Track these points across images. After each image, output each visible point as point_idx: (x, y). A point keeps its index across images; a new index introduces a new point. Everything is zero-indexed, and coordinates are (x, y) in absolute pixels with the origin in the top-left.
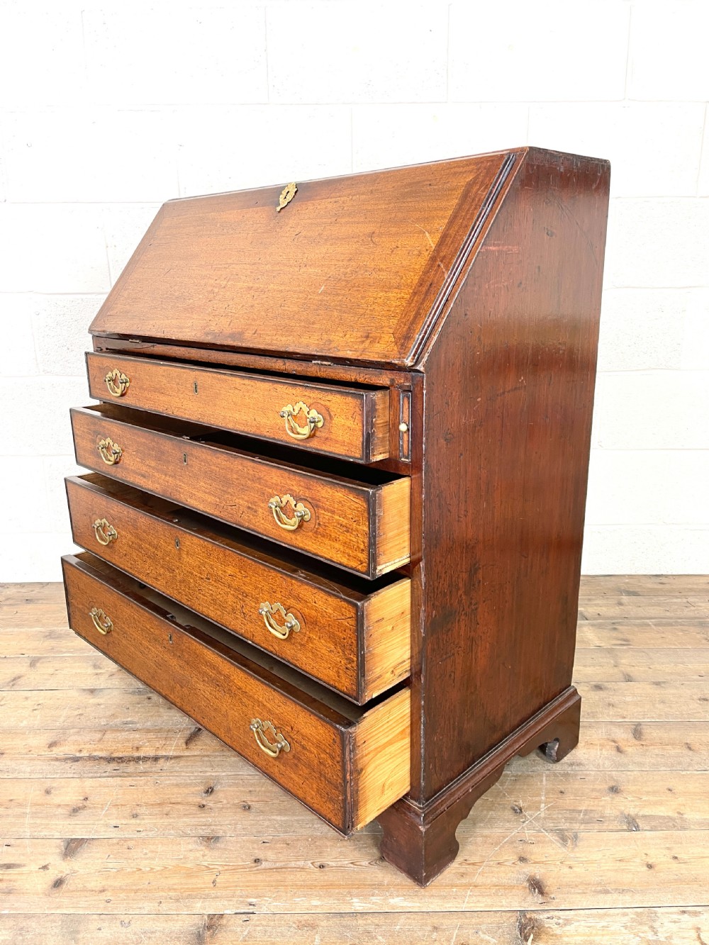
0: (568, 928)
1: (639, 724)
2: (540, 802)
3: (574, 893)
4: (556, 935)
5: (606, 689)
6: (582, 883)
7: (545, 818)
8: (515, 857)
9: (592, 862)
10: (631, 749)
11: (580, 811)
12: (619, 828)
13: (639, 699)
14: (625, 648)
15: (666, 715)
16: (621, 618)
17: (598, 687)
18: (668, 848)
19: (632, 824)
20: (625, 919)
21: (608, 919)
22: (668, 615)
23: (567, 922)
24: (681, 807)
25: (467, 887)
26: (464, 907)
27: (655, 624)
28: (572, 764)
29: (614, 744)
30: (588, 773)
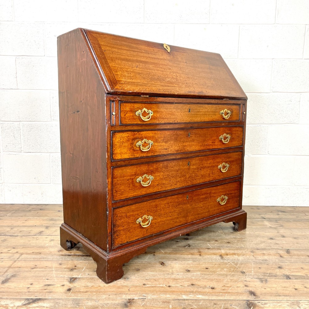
0: (266, 305)
1: (289, 249)
2: (252, 270)
3: (267, 296)
4: (262, 307)
5: (275, 239)
6: (270, 293)
7: (254, 275)
8: (243, 285)
9: (273, 287)
10: (286, 256)
11: (268, 273)
12: (283, 278)
13: (288, 242)
14: (281, 227)
15: (299, 247)
16: (279, 219)
17: (271, 239)
18: (303, 284)
19: (288, 277)
20: (288, 304)
21: (281, 303)
22: (298, 218)
23: (265, 304)
24: (307, 273)
25: (226, 293)
26: (225, 298)
27: (293, 221)
28: (263, 260)
29: (279, 255)
30: (270, 263)
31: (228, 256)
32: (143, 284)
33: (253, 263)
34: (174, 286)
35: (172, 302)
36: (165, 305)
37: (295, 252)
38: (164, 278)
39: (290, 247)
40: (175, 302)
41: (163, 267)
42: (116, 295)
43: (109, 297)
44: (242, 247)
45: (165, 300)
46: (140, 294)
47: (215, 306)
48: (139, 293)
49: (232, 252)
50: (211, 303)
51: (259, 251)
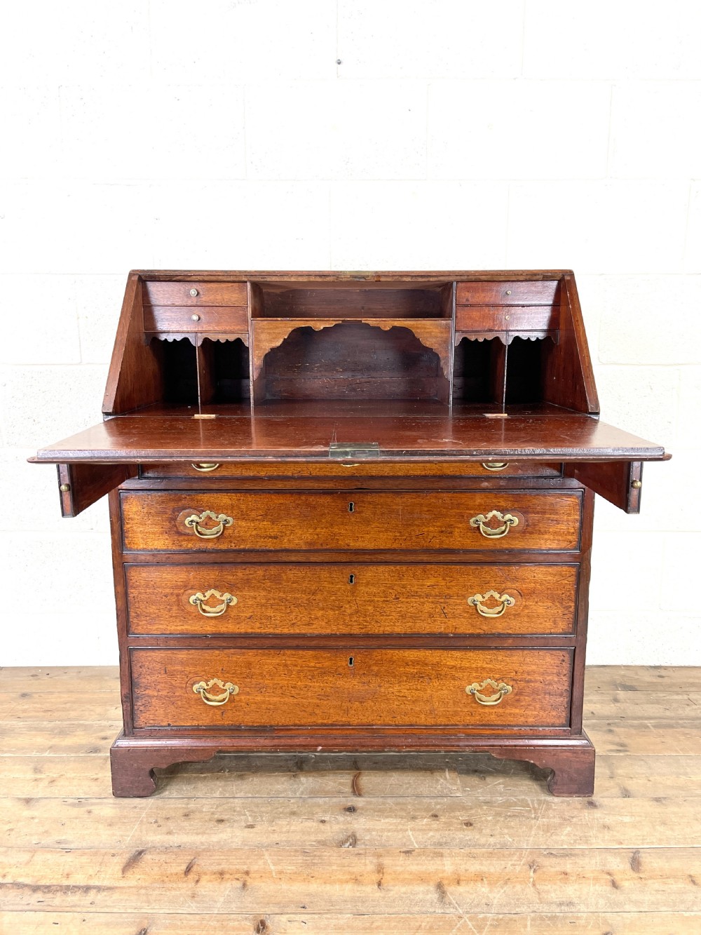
10: (629, 883)
28: (561, 904)
29: (608, 877)
30: (579, 915)
31: (461, 889)
33: (533, 920)
37: (656, 863)
39: (643, 841)
44: (504, 846)
49: (475, 867)
51: (553, 860)
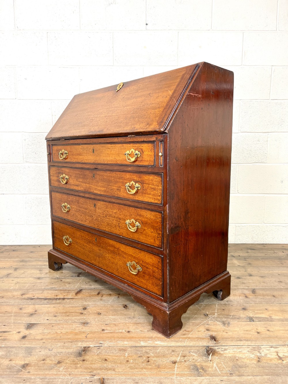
0: (225, 352)
1: (255, 289)
2: (215, 313)
3: (228, 341)
4: (221, 354)
5: (241, 278)
6: (231, 338)
7: (217, 318)
8: (205, 330)
9: (235, 331)
10: (251, 296)
11: (231, 315)
12: (246, 321)
13: (254, 281)
14: (249, 266)
15: (265, 286)
16: (248, 257)
17: (239, 278)
18: (265, 327)
19: (251, 319)
20: (248, 349)
21: (242, 349)
22: (266, 256)
23: (225, 350)
24: (271, 315)
25: (186, 338)
26: (185, 344)
27: (262, 259)
28: (228, 301)
29: (244, 295)
30: (234, 304)
32: (102, 329)
33: (218, 305)
34: (133, 331)
35: (128, 349)
36: (121, 353)
37: (261, 292)
38: (124, 323)
39: (256, 286)
40: (132, 349)
41: (125, 310)
42: (71, 342)
43: (64, 345)
45: (122, 347)
46: (97, 341)
47: (173, 353)
48: (95, 340)
50: (170, 350)
